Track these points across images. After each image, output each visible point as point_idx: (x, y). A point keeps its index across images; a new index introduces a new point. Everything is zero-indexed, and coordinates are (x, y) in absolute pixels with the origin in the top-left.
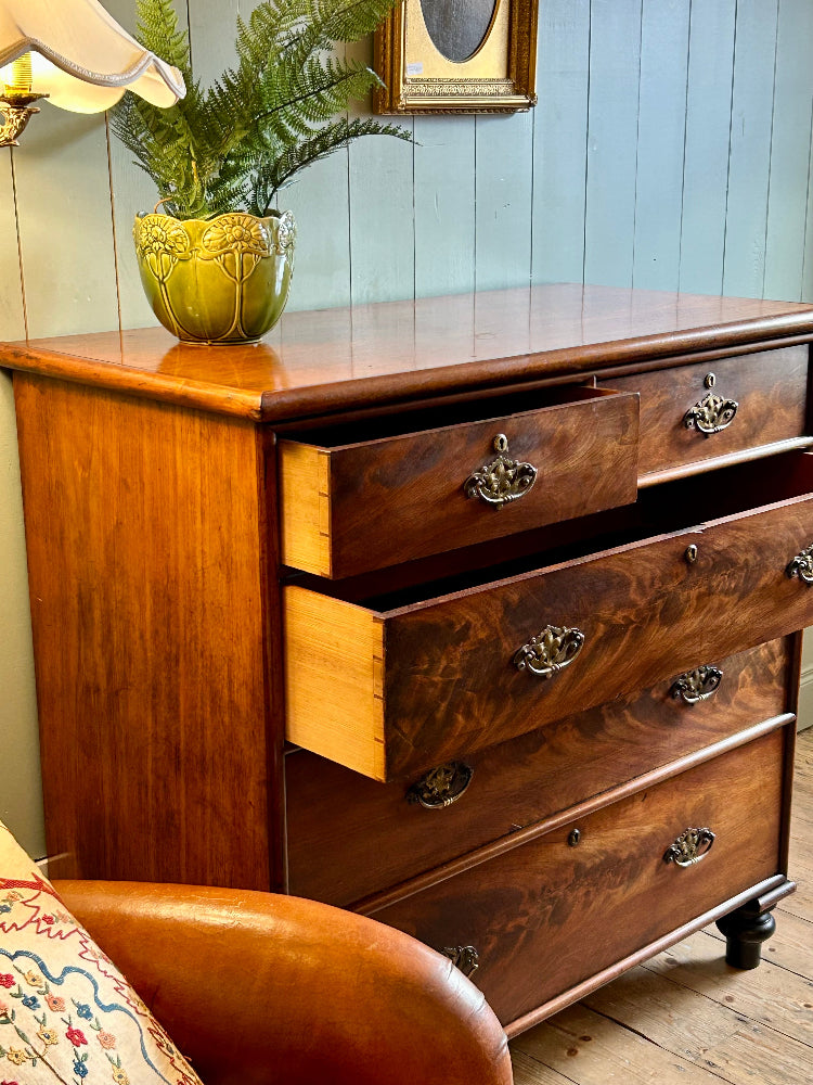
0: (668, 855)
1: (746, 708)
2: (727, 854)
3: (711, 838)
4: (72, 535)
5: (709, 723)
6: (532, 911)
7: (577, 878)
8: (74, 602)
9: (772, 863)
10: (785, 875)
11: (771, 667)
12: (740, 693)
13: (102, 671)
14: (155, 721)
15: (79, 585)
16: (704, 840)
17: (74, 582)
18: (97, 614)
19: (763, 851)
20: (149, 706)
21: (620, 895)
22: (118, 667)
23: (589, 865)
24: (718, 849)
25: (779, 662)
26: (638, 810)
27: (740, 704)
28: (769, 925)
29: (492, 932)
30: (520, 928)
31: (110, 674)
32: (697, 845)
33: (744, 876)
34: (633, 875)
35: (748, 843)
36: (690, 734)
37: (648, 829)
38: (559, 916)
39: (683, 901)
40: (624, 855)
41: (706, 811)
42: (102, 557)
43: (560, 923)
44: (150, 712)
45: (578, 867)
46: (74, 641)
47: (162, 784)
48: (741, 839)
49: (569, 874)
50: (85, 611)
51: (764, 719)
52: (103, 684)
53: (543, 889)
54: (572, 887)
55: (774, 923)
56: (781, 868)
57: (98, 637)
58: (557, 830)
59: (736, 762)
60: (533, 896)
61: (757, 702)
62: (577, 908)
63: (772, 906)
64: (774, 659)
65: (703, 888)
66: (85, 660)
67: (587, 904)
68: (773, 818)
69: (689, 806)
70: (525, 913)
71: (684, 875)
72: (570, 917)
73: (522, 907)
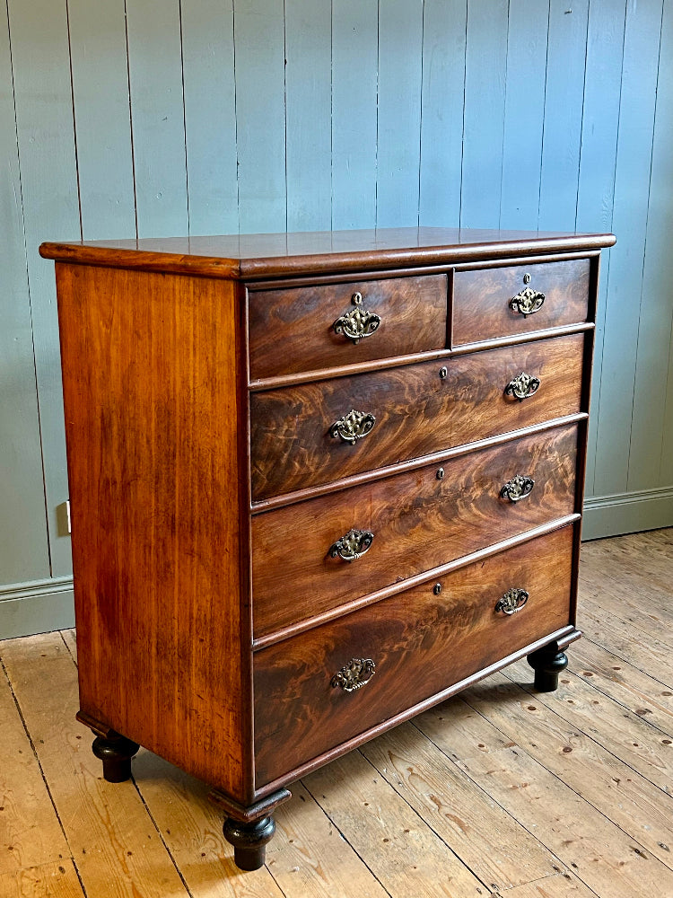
0: (498, 606)
1: (549, 508)
2: (537, 608)
3: (527, 596)
4: (97, 374)
5: (526, 517)
6: (410, 638)
7: (439, 617)
8: (98, 423)
9: (566, 617)
10: (574, 626)
11: (565, 480)
12: (545, 497)
13: (118, 468)
14: (157, 500)
15: (102, 410)
16: (522, 597)
17: (98, 408)
18: (115, 428)
19: (560, 610)
20: (153, 490)
21: (466, 632)
22: (130, 464)
23: (447, 609)
24: (531, 605)
25: (571, 477)
26: (478, 572)
27: (545, 505)
28: (562, 661)
29: (383, 651)
30: (402, 649)
31: (124, 471)
32: (517, 600)
33: (547, 625)
34: (476, 618)
35: (549, 602)
36: (514, 523)
37: (485, 587)
38: (427, 643)
39: (507, 639)
40: (470, 604)
41: (523, 577)
42: (119, 387)
43: (428, 648)
44: (153, 494)
45: (440, 610)
46: (97, 450)
47: (161, 544)
48: (545, 599)
49: (434, 614)
50: (106, 428)
51: (561, 516)
52: (118, 479)
53: (417, 622)
54: (436, 624)
55: (567, 659)
56: (572, 621)
57: (115, 446)
58: (426, 582)
59: (542, 544)
60: (410, 626)
61: (556, 504)
62: (439, 638)
63: (566, 646)
64: (567, 476)
65: (521, 631)
66: (106, 462)
67: (445, 636)
68: (567, 586)
69: (512, 573)
70: (405, 639)
71: (509, 621)
72: (435, 644)
73: (403, 635)
